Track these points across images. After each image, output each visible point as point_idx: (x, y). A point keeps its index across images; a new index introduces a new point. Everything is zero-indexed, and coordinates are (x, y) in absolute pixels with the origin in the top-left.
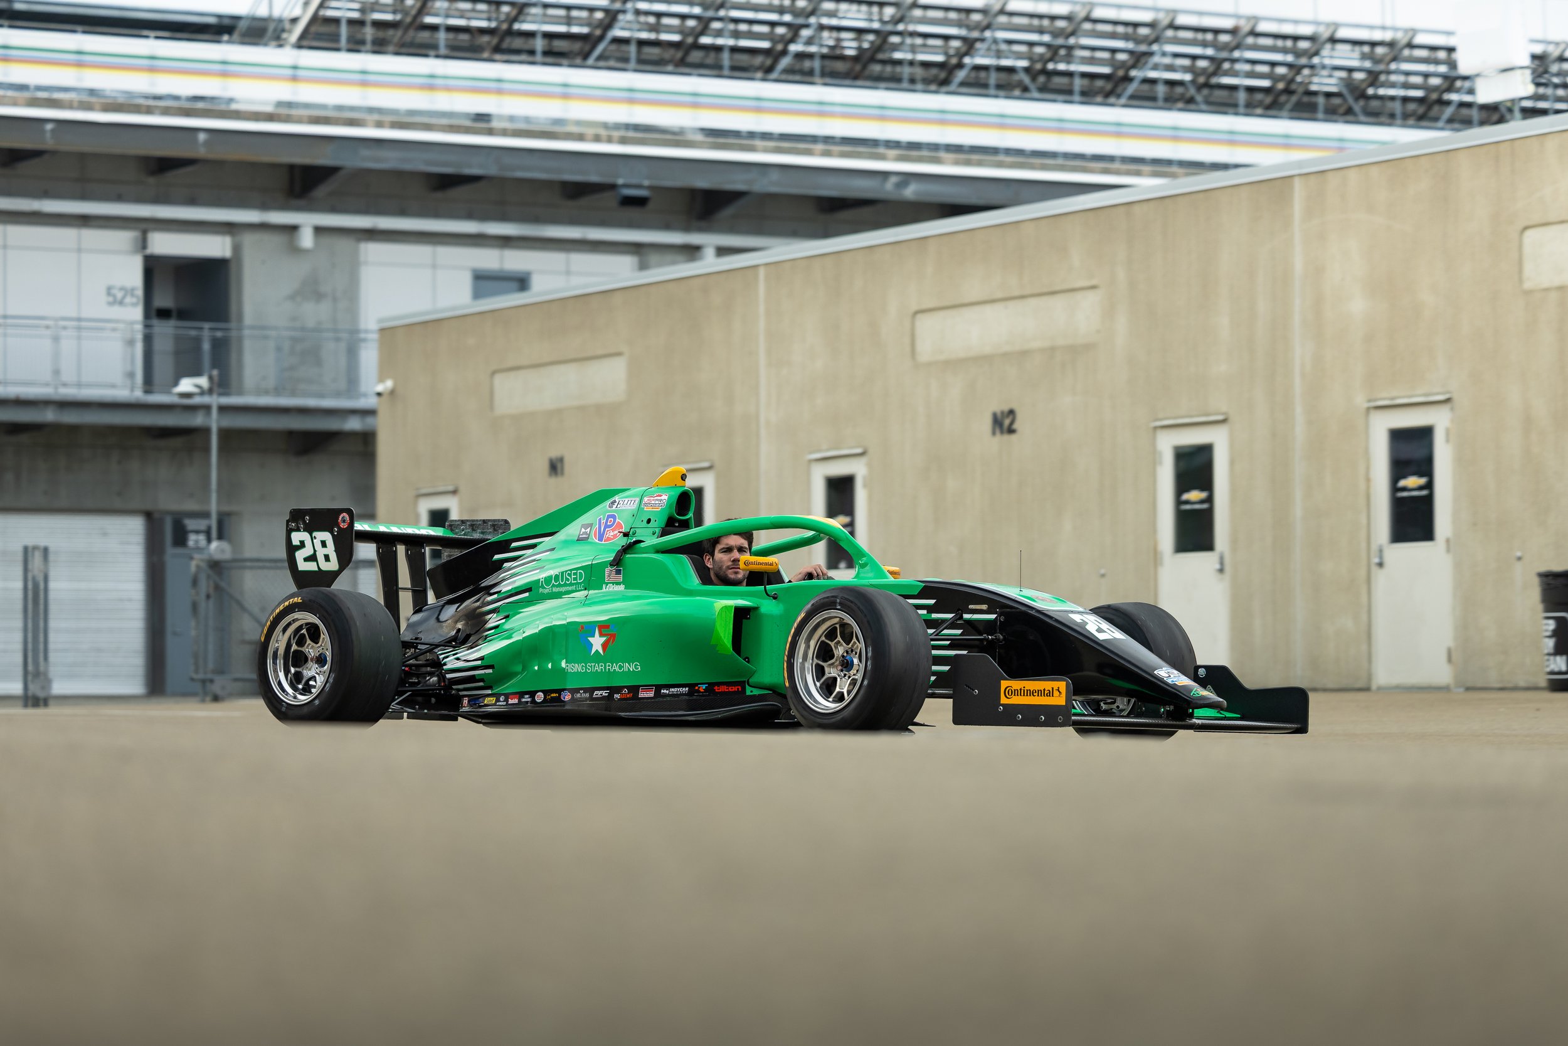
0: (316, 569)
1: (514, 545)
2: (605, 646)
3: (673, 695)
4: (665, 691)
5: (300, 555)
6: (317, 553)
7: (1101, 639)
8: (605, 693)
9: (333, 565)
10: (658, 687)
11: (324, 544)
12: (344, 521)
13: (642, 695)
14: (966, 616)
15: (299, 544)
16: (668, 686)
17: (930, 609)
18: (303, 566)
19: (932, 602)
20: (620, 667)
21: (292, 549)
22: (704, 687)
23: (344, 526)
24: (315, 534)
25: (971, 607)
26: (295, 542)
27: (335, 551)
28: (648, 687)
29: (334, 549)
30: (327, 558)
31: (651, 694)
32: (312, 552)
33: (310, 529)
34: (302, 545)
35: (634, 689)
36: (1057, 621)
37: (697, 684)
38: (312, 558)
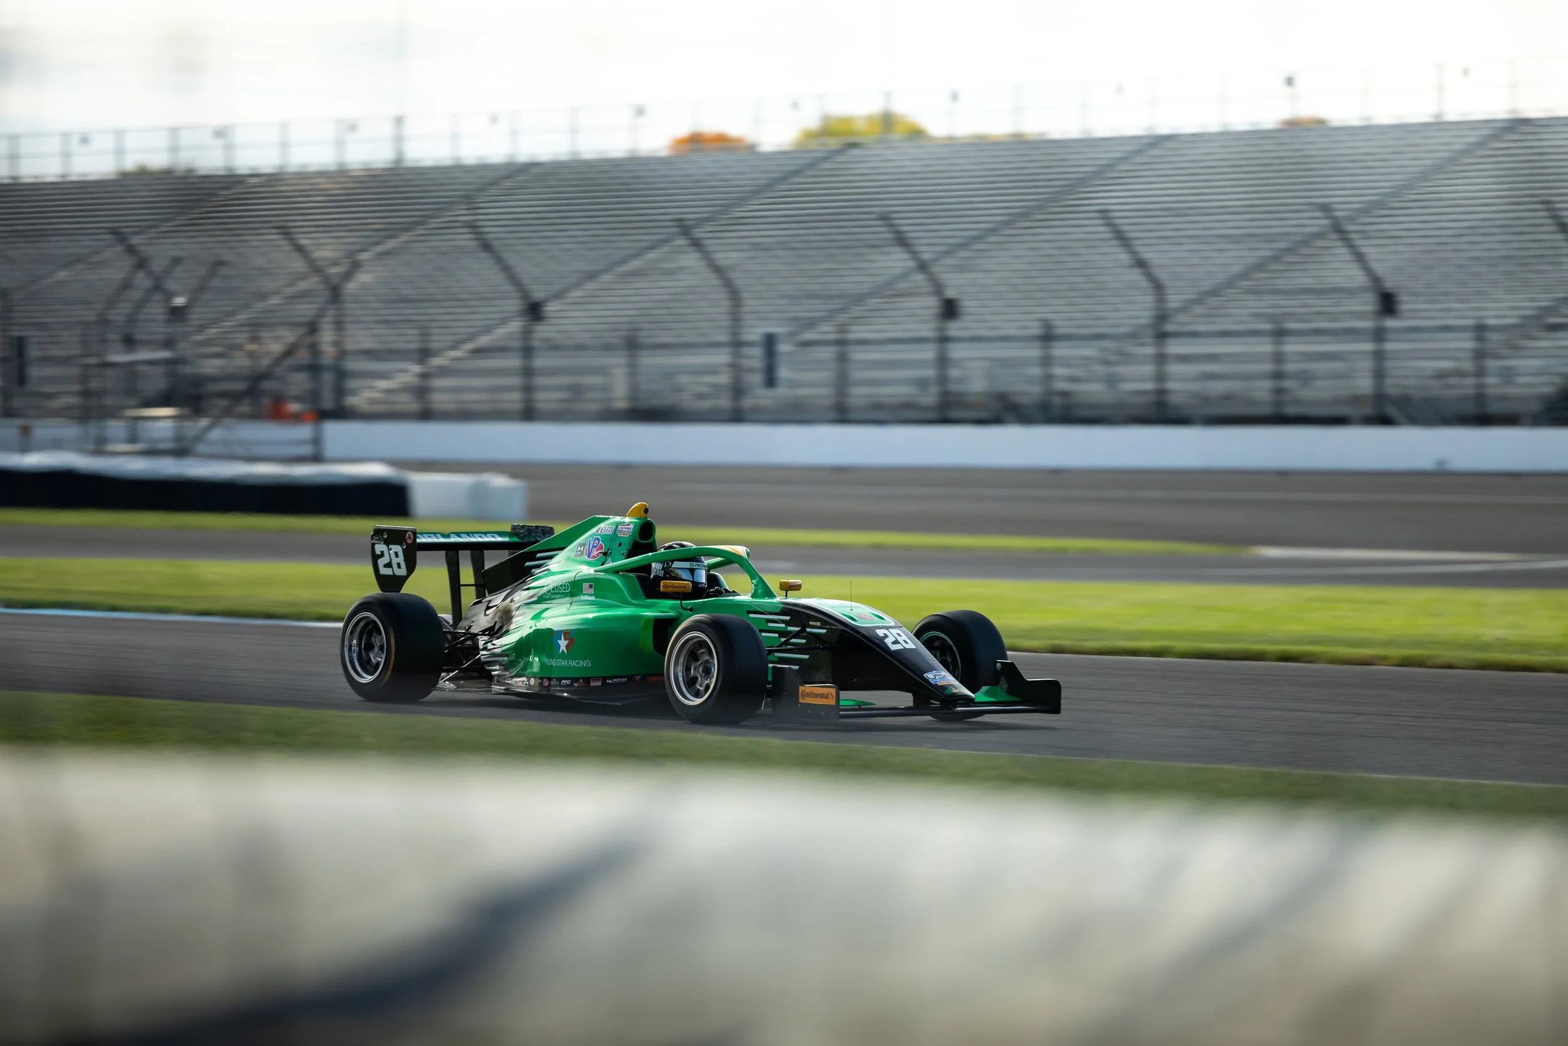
0: (392, 574)
1: (539, 555)
2: (567, 647)
3: (615, 684)
4: (609, 681)
5: (381, 562)
6: (392, 561)
7: (892, 649)
8: (568, 682)
9: (403, 572)
10: (604, 679)
11: (397, 555)
12: (410, 538)
13: (592, 684)
14: (808, 630)
15: (380, 553)
16: (611, 678)
17: (787, 623)
18: (384, 571)
19: (788, 618)
20: (578, 663)
21: (375, 558)
22: (639, 677)
23: (410, 541)
24: (391, 546)
25: (811, 623)
26: (378, 552)
27: (404, 560)
28: (596, 679)
29: (403, 559)
30: (399, 565)
31: (599, 683)
32: (389, 561)
33: (387, 543)
34: (382, 555)
35: (587, 680)
36: (864, 636)
37: (633, 676)
38: (389, 565)
